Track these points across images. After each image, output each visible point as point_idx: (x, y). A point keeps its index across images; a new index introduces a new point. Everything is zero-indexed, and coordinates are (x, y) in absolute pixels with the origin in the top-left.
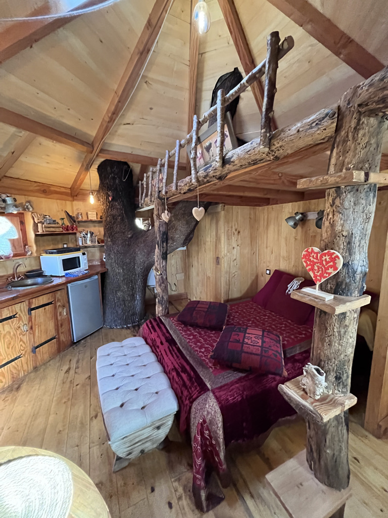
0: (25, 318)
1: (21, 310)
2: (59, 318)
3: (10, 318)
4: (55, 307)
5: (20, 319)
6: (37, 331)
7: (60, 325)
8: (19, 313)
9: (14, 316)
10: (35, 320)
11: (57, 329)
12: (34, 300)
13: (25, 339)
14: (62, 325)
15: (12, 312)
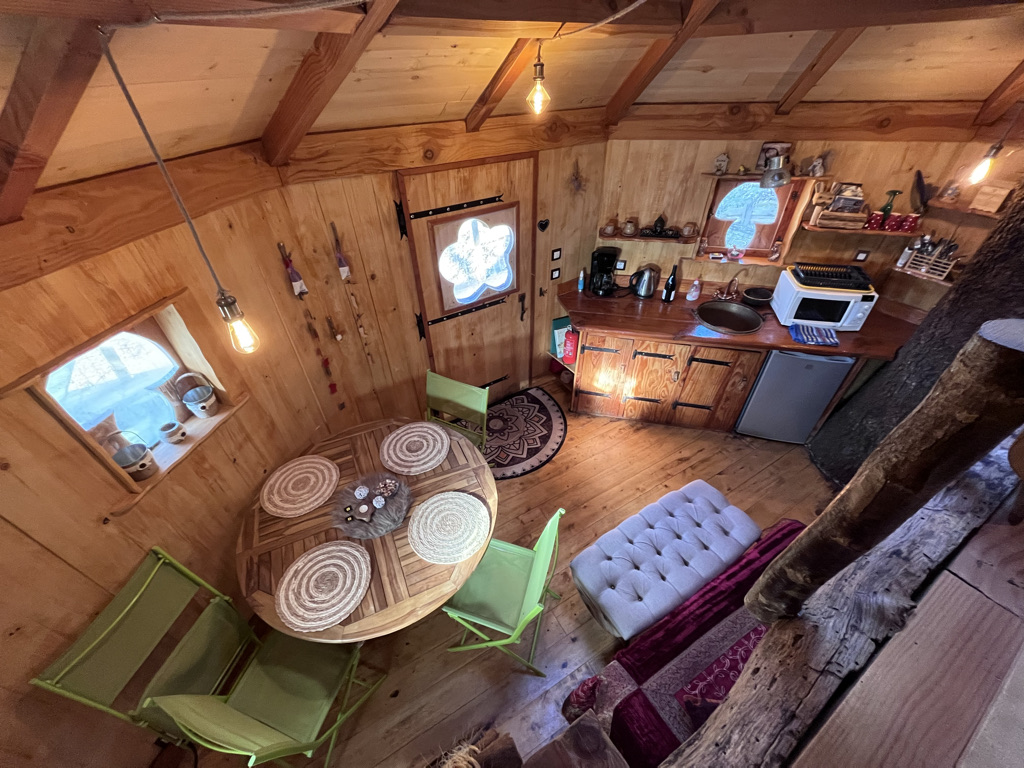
0: (681, 365)
1: (680, 354)
2: (728, 388)
3: (664, 357)
4: (730, 372)
5: (675, 363)
6: (689, 387)
7: (724, 397)
8: (677, 355)
9: (669, 357)
10: (693, 374)
11: (718, 399)
12: (703, 349)
13: (670, 387)
14: (727, 399)
15: (670, 351)
